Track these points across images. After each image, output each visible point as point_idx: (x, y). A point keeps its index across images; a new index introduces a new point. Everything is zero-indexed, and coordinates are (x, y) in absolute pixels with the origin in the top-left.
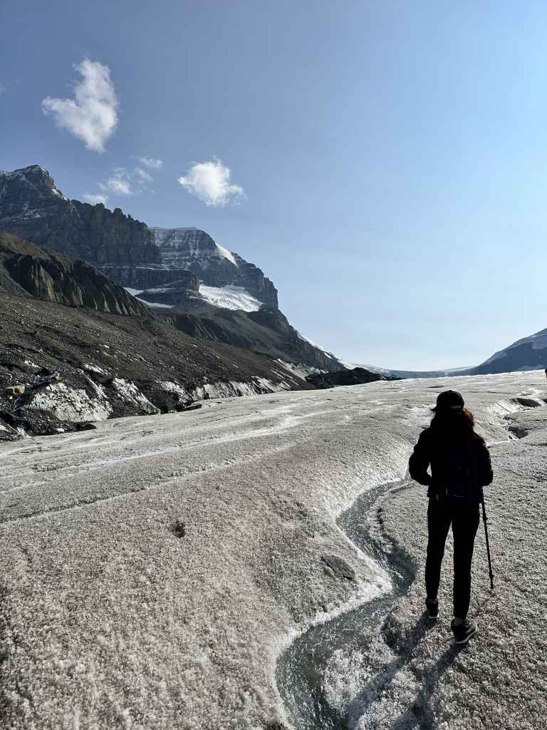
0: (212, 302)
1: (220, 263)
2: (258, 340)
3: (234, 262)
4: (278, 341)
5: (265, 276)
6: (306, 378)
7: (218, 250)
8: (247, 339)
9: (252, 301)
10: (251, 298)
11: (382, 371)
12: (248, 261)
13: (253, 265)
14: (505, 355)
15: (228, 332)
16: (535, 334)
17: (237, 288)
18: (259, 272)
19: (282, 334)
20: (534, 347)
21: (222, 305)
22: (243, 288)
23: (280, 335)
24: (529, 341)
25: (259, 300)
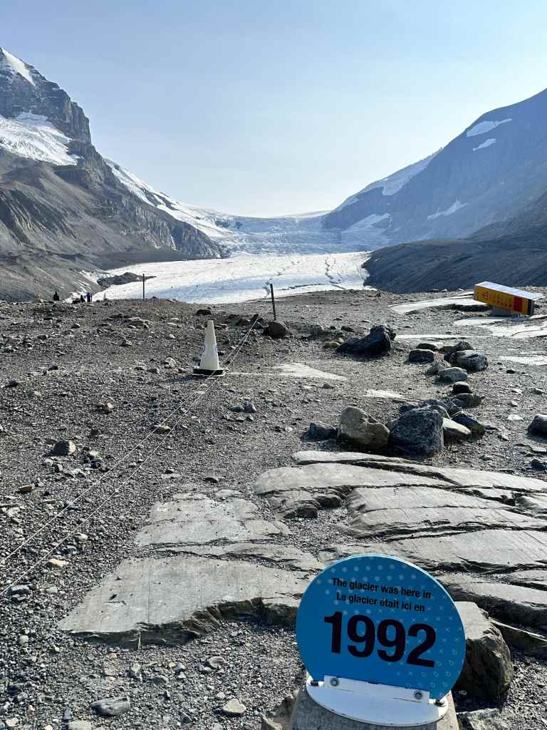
0: (9, 148)
1: (11, 81)
2: (69, 210)
3: (30, 79)
4: (92, 205)
5: (72, 100)
6: (97, 280)
7: (7, 62)
8: (58, 209)
9: (57, 138)
10: (56, 132)
11: (225, 218)
12: (49, 79)
13: (55, 85)
15: (38, 205)
16: (388, 177)
17: (35, 116)
18: (63, 95)
19: (94, 195)
20: (384, 193)
21: (22, 151)
22: (45, 118)
23: (92, 197)
24: (381, 185)
25: (66, 135)
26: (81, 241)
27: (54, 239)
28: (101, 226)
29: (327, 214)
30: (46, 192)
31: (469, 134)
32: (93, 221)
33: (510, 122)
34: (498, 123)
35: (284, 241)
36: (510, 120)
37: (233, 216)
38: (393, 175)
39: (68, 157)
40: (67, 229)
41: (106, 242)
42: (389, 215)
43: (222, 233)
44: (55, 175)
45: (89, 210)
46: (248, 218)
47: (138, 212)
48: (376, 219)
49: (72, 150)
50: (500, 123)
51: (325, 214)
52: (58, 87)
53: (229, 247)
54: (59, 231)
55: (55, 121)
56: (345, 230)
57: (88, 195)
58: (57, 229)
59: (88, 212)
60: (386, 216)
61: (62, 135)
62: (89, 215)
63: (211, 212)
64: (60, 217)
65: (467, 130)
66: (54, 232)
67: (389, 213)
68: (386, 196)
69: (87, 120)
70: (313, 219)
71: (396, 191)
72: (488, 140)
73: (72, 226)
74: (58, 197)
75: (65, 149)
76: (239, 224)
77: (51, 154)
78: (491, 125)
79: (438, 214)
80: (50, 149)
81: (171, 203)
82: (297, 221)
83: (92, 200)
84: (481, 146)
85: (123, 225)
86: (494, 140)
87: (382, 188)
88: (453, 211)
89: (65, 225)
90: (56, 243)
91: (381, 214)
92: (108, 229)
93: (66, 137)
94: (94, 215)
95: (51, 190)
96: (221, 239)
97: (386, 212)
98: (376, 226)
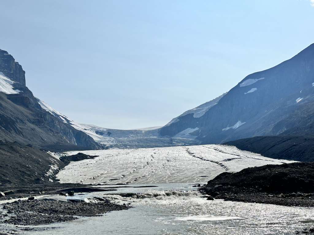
2: (18, 118)
4: (31, 117)
5: (16, 61)
6: (60, 158)
8: (12, 118)
9: (6, 80)
13: (6, 52)
14: (178, 120)
16: (196, 108)
18: (11, 58)
20: (194, 116)
23: (31, 112)
24: (192, 112)
25: (11, 80)
26: (27, 138)
27: (10, 136)
28: (37, 129)
29: (161, 128)
30: (3, 108)
31: (241, 85)
32: (32, 126)
33: (264, 79)
34: (257, 80)
35: (139, 143)
36: (264, 78)
37: (106, 129)
38: (198, 107)
39: (14, 91)
40: (18, 130)
41: (42, 139)
42: (198, 128)
43: (100, 138)
44: (7, 99)
45: (30, 119)
46: (115, 130)
47: (56, 123)
48: (192, 130)
49: (15, 87)
50: (258, 80)
51: (160, 128)
52: (8, 53)
53: (107, 145)
54: (13, 131)
55: (5, 72)
56: (173, 136)
57: (28, 111)
58: (12, 130)
59: (30, 121)
60: (197, 129)
61: (9, 80)
62: (30, 122)
63: (93, 126)
64: (14, 123)
65: (239, 83)
66: (10, 132)
67: (198, 127)
68: (195, 118)
69: (24, 72)
70: (153, 130)
71: (201, 116)
72: (253, 89)
73: (20, 128)
74: (11, 111)
75: (11, 87)
76: (109, 133)
77: (3, 89)
78: (254, 81)
79: (228, 128)
80: (2, 86)
81: (69, 121)
82: (143, 132)
83: (32, 114)
84: (249, 92)
85: (50, 130)
86: (256, 88)
87: (193, 114)
88: (238, 127)
89: (17, 128)
90: (11, 138)
91: (194, 128)
92: (42, 131)
93: (11, 81)
94: (33, 123)
95: (7, 107)
96: (101, 141)
97: (197, 127)
98: (192, 134)
